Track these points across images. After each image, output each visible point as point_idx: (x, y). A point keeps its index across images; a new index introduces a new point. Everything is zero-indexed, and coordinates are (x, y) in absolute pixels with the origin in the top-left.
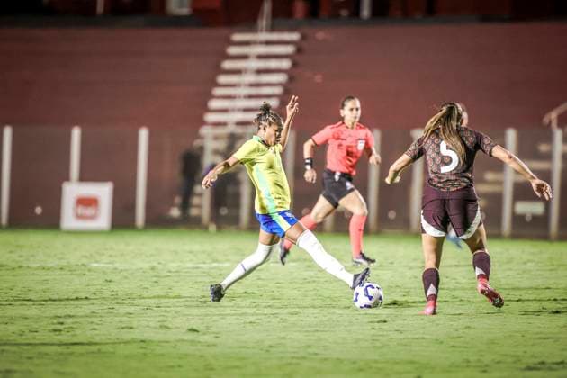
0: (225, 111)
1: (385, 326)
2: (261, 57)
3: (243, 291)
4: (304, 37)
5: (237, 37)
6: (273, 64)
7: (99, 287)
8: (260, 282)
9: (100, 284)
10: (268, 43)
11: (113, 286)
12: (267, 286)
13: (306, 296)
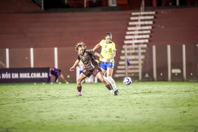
0: (131, 39)
1: (185, 114)
2: (142, 20)
3: (136, 103)
4: (156, 13)
5: (133, 14)
6: (147, 23)
7: (86, 103)
8: (143, 99)
9: (86, 102)
10: (144, 15)
11: (91, 102)
12: (145, 101)
13: (158, 104)
